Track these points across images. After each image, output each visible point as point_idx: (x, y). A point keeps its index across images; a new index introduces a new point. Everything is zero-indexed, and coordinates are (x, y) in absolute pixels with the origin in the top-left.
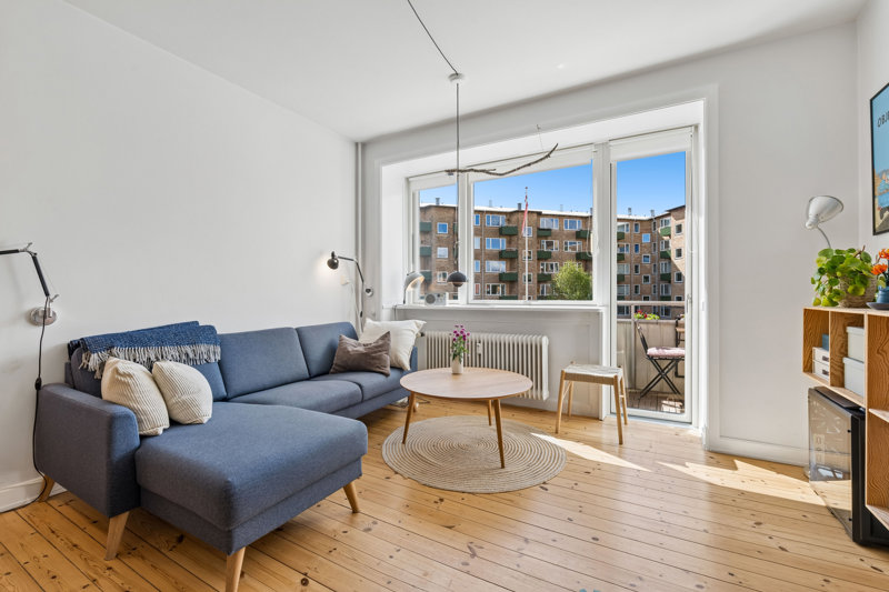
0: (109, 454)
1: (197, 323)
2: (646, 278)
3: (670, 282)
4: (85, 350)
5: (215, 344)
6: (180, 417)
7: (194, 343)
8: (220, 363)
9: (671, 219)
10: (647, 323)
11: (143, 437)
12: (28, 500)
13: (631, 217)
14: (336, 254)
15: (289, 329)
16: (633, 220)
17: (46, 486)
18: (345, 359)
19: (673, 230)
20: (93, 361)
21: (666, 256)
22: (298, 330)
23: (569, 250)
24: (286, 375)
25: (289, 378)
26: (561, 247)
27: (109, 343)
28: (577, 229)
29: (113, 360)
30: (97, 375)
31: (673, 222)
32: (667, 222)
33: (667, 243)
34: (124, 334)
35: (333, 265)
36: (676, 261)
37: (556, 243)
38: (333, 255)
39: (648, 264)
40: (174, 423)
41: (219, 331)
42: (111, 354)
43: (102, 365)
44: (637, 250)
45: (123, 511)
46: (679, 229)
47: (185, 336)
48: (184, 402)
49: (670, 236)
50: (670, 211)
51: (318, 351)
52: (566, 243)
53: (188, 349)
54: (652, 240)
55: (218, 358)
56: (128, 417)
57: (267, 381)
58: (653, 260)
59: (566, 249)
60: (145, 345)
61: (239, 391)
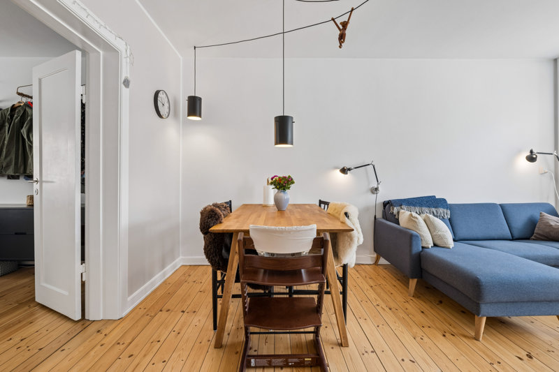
0: (411, 250)
1: (435, 197)
4: (392, 205)
5: (447, 209)
6: (438, 242)
7: (436, 207)
8: (450, 220)
11: (423, 247)
12: (372, 263)
14: (535, 151)
15: (496, 204)
17: (377, 259)
18: (547, 230)
20: (395, 210)
22: (501, 206)
24: (493, 234)
25: (496, 237)
27: (400, 203)
29: (402, 211)
30: (397, 217)
34: (405, 200)
35: (531, 158)
38: (531, 152)
40: (435, 245)
41: (449, 202)
42: (401, 208)
43: (398, 212)
45: (415, 278)
47: (431, 202)
48: (440, 236)
51: (519, 222)
53: (434, 210)
55: (449, 217)
56: (417, 236)
57: (480, 235)
60: (414, 206)
61: (462, 237)
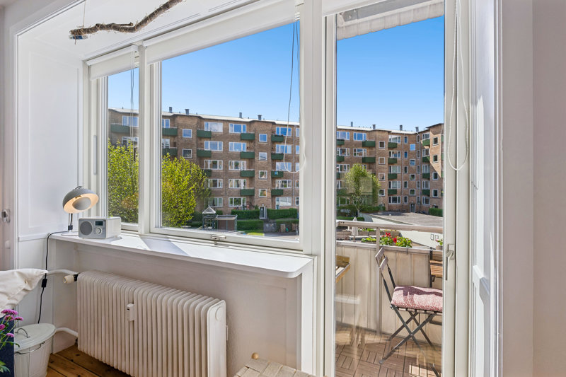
2: (413, 176)
3: (429, 179)
9: (430, 133)
10: (397, 251)
13: (402, 132)
16: (403, 134)
19: (432, 141)
21: (426, 160)
23: (357, 156)
26: (351, 153)
28: (363, 140)
31: (432, 136)
32: (427, 136)
33: (427, 151)
36: (434, 164)
37: (348, 150)
39: (414, 166)
44: (406, 156)
46: (436, 141)
49: (429, 146)
50: (430, 127)
52: (355, 150)
54: (417, 148)
58: (417, 164)
59: (355, 154)
